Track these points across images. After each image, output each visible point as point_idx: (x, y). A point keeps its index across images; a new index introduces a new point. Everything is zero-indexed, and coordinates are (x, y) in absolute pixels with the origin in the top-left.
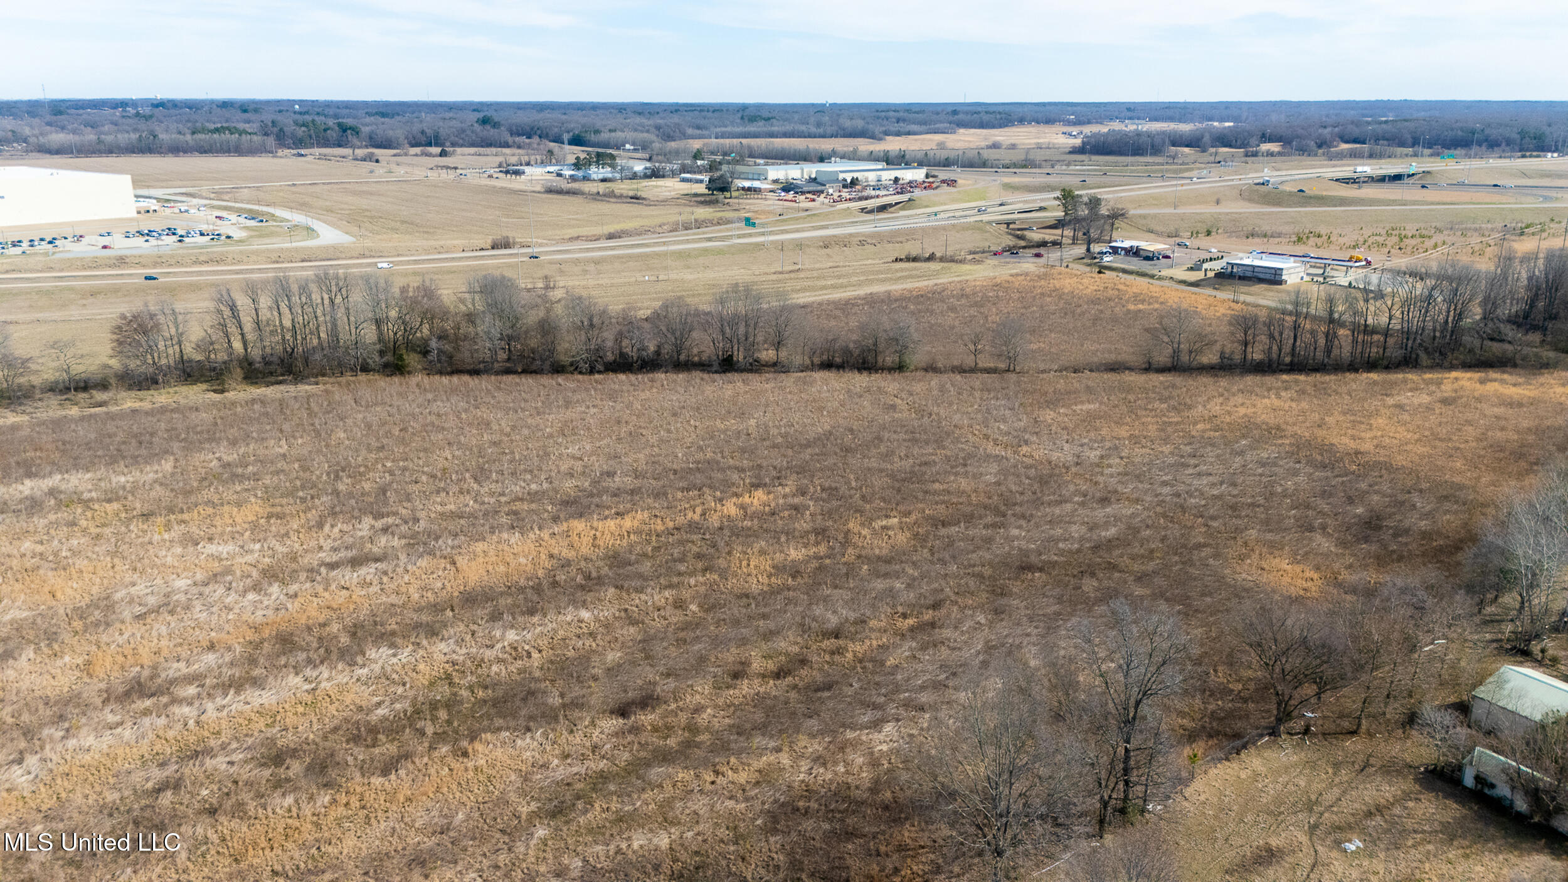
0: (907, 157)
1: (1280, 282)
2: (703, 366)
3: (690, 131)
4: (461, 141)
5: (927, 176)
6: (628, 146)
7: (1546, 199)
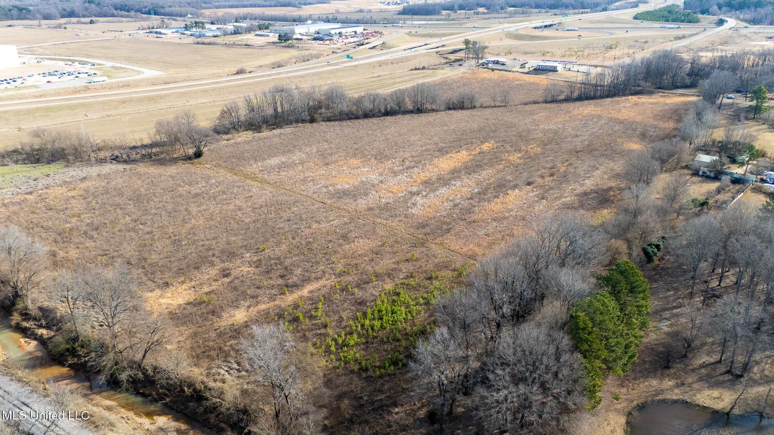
0: (338, 19)
1: (557, 71)
2: (412, 112)
3: (203, 5)
4: (89, 15)
5: (364, 30)
6: (189, 16)
7: (611, 34)
